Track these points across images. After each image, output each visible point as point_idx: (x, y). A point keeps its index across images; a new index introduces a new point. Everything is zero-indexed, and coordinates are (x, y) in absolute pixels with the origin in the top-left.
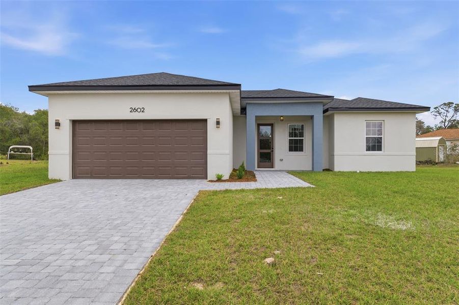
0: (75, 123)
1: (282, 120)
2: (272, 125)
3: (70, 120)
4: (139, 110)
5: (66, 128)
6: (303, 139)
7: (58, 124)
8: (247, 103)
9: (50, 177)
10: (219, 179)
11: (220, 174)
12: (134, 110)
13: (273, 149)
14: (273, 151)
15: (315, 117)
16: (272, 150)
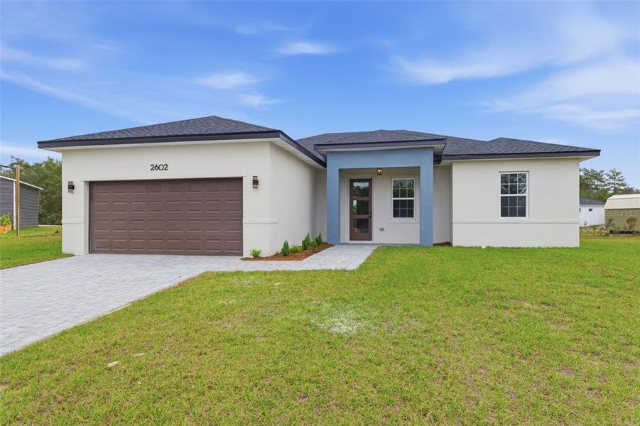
0: (92, 185)
1: (380, 174)
2: (370, 181)
3: (85, 182)
4: (161, 167)
5: (82, 191)
6: (413, 200)
7: (71, 187)
8: (328, 152)
9: (64, 250)
10: (256, 257)
11: (257, 250)
12: (155, 167)
13: (371, 213)
14: (371, 217)
15: (421, 168)
16: (369, 215)
